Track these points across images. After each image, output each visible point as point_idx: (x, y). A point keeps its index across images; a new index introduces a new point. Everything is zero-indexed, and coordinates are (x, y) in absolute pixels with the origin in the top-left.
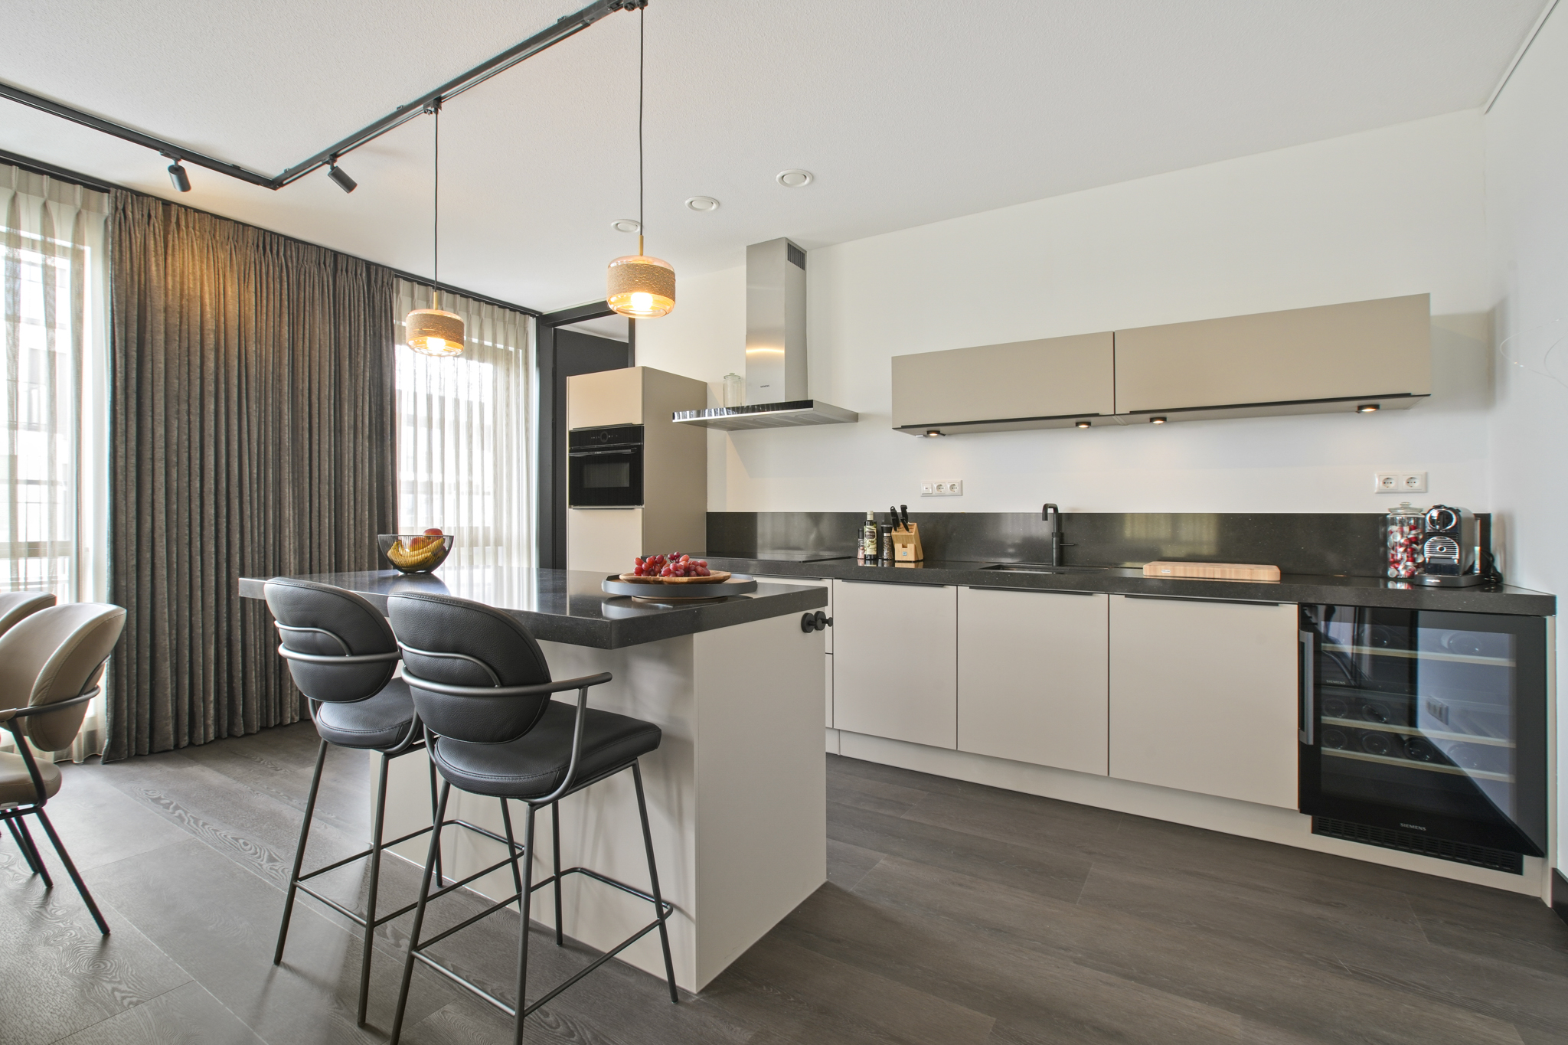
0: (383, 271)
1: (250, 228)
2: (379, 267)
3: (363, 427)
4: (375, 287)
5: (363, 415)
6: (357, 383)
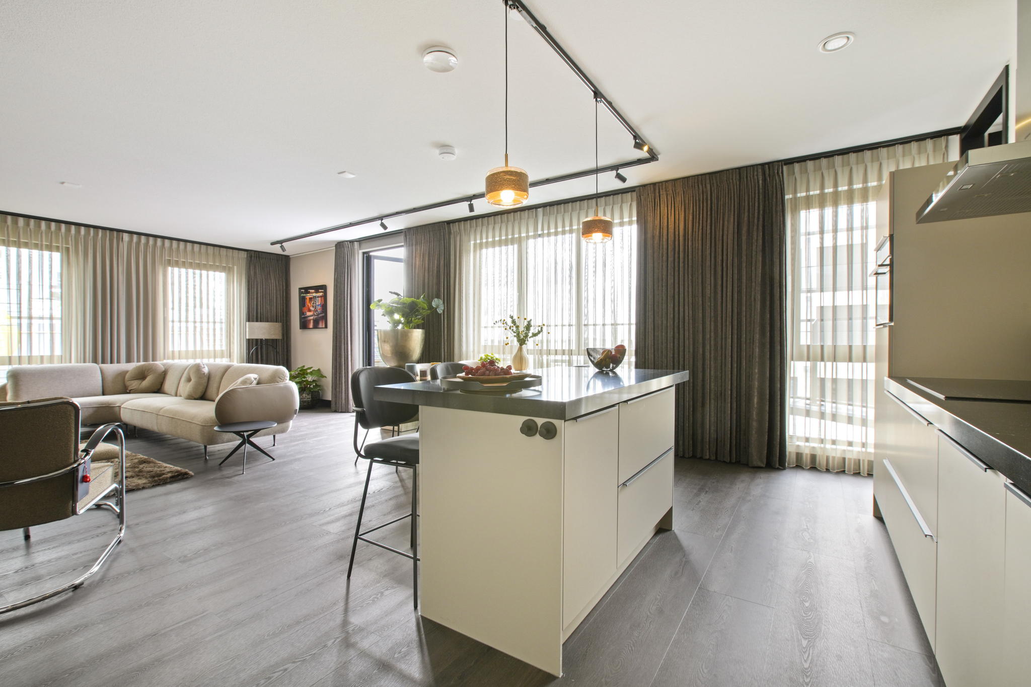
0: (773, 166)
2: (770, 164)
3: (756, 277)
4: (768, 179)
5: (756, 269)
6: (752, 249)
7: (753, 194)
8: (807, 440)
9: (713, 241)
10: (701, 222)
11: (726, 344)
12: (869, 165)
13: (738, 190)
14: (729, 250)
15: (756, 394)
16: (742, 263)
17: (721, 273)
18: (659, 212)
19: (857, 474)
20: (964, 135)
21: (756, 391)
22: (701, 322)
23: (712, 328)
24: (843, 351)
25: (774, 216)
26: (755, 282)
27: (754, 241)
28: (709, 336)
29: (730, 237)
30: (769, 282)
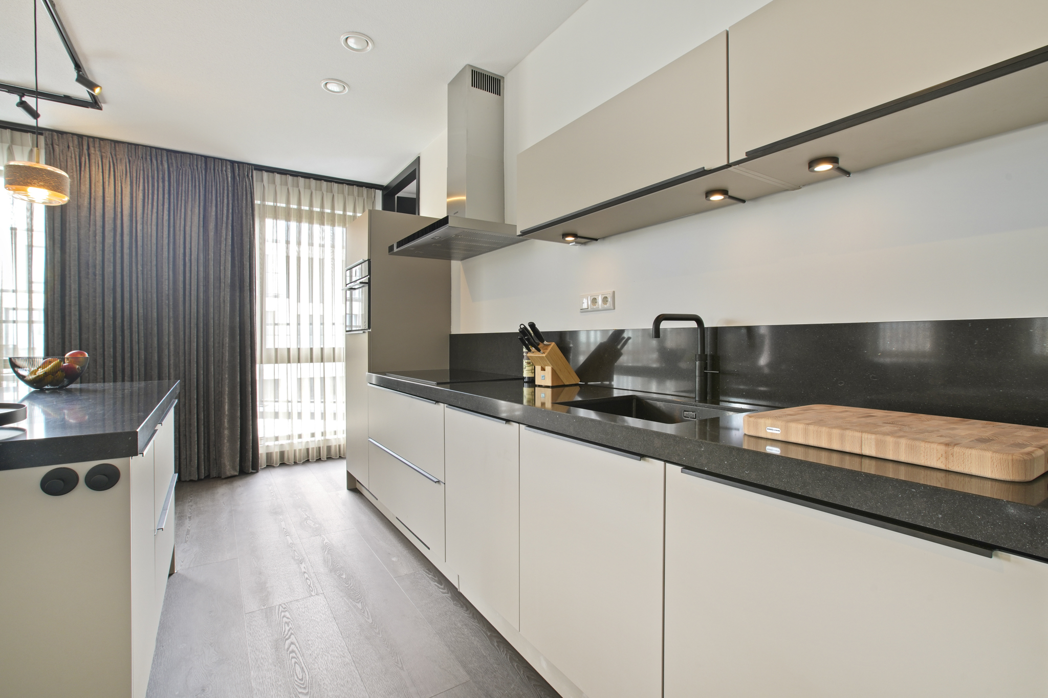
0: (243, 167)
1: (140, 147)
2: (241, 164)
3: (225, 278)
4: (238, 179)
5: (225, 269)
6: (220, 248)
7: (221, 189)
8: (277, 439)
9: (172, 229)
10: (155, 204)
11: (190, 349)
12: (336, 195)
13: (204, 180)
14: (193, 244)
15: (227, 400)
16: (209, 260)
17: (182, 268)
18: (88, 176)
19: (319, 460)
20: (385, 193)
21: (226, 397)
22: (156, 323)
23: (171, 330)
24: (305, 353)
25: (244, 218)
26: (225, 283)
27: (222, 239)
28: (167, 340)
29: (195, 229)
30: (238, 285)
